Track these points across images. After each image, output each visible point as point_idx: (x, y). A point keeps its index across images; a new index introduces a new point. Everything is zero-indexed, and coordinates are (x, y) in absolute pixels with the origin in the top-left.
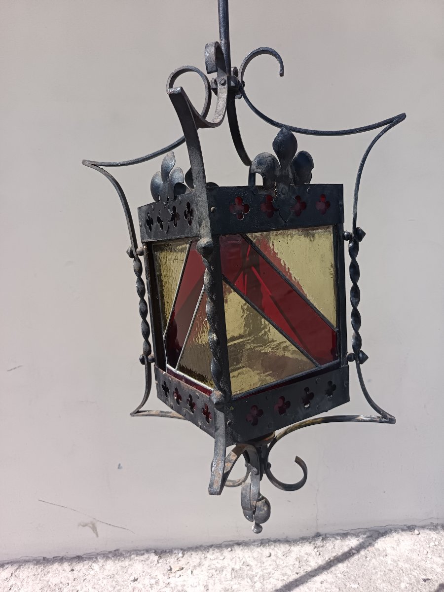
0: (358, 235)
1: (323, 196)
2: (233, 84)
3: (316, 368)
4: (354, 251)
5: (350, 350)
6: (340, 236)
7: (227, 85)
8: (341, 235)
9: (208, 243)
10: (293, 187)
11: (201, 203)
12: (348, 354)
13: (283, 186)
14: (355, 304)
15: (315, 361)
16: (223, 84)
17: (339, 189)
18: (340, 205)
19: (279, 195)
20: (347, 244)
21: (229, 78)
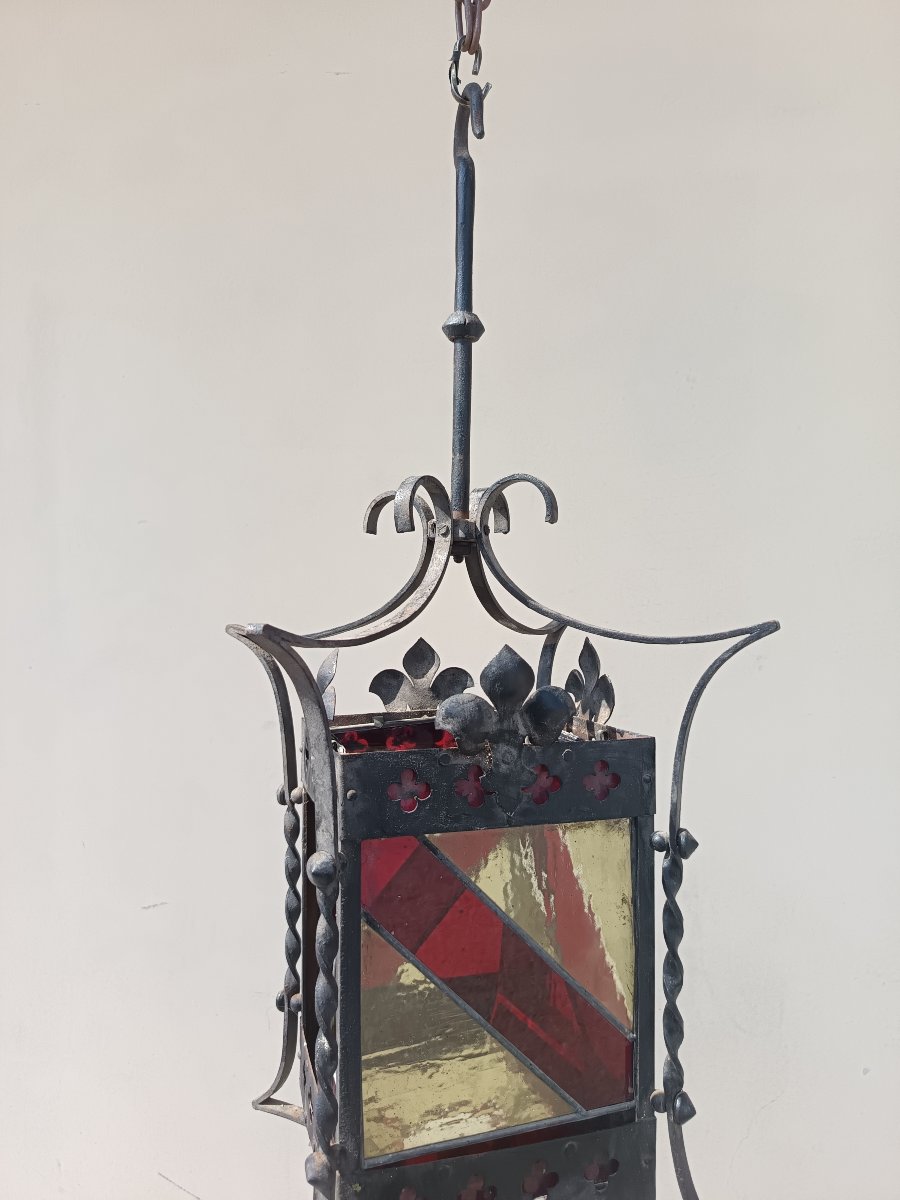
0: (680, 846)
1: (605, 765)
2: (461, 534)
3: (574, 1116)
4: (674, 876)
5: (659, 1087)
6: (644, 843)
7: (450, 536)
8: (647, 839)
9: (324, 866)
10: (529, 748)
11: (322, 789)
12: (655, 1093)
13: (506, 748)
14: (673, 990)
15: (572, 1099)
16: (445, 535)
17: (647, 746)
18: (647, 781)
19: (497, 765)
20: (660, 860)
21: (455, 523)
